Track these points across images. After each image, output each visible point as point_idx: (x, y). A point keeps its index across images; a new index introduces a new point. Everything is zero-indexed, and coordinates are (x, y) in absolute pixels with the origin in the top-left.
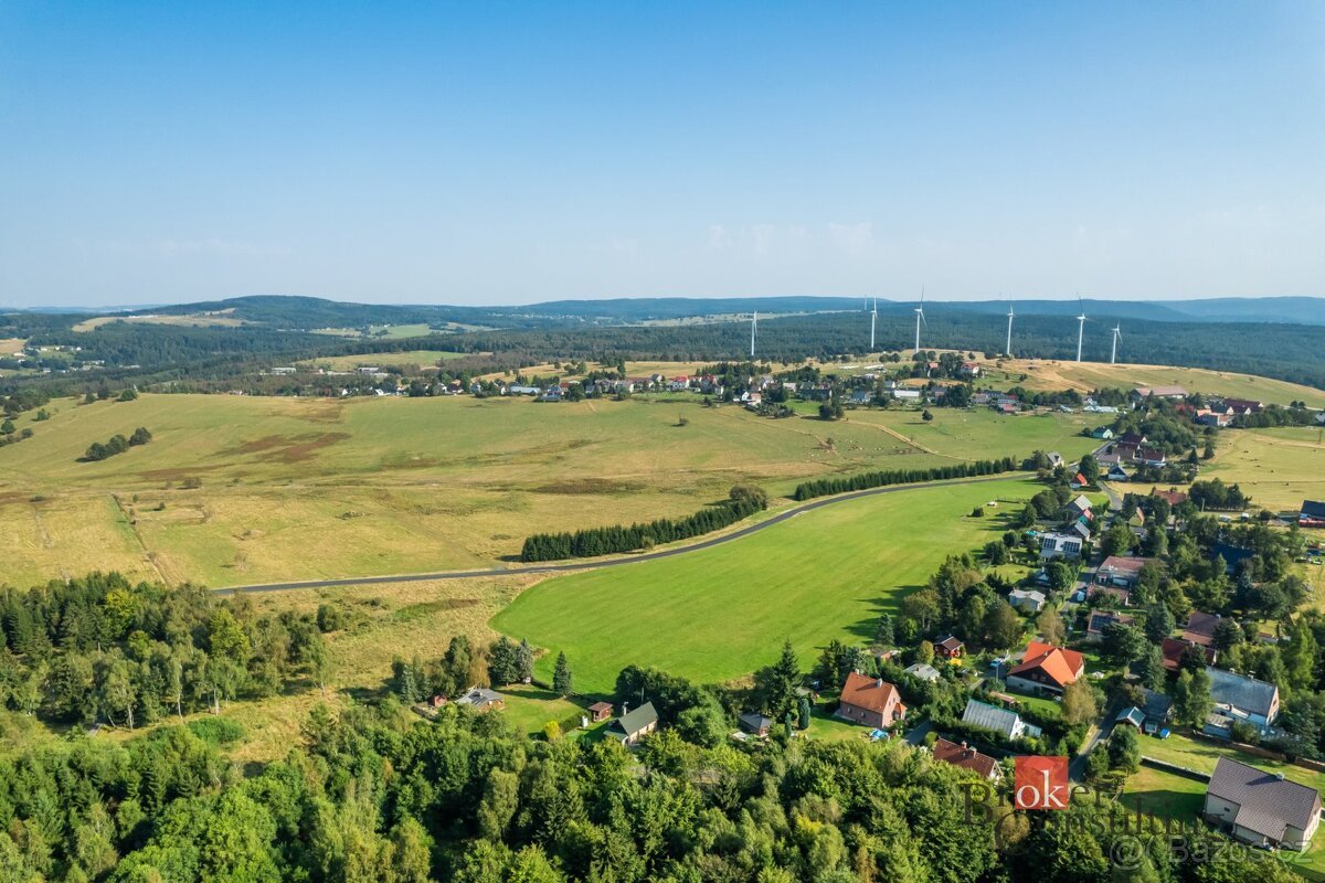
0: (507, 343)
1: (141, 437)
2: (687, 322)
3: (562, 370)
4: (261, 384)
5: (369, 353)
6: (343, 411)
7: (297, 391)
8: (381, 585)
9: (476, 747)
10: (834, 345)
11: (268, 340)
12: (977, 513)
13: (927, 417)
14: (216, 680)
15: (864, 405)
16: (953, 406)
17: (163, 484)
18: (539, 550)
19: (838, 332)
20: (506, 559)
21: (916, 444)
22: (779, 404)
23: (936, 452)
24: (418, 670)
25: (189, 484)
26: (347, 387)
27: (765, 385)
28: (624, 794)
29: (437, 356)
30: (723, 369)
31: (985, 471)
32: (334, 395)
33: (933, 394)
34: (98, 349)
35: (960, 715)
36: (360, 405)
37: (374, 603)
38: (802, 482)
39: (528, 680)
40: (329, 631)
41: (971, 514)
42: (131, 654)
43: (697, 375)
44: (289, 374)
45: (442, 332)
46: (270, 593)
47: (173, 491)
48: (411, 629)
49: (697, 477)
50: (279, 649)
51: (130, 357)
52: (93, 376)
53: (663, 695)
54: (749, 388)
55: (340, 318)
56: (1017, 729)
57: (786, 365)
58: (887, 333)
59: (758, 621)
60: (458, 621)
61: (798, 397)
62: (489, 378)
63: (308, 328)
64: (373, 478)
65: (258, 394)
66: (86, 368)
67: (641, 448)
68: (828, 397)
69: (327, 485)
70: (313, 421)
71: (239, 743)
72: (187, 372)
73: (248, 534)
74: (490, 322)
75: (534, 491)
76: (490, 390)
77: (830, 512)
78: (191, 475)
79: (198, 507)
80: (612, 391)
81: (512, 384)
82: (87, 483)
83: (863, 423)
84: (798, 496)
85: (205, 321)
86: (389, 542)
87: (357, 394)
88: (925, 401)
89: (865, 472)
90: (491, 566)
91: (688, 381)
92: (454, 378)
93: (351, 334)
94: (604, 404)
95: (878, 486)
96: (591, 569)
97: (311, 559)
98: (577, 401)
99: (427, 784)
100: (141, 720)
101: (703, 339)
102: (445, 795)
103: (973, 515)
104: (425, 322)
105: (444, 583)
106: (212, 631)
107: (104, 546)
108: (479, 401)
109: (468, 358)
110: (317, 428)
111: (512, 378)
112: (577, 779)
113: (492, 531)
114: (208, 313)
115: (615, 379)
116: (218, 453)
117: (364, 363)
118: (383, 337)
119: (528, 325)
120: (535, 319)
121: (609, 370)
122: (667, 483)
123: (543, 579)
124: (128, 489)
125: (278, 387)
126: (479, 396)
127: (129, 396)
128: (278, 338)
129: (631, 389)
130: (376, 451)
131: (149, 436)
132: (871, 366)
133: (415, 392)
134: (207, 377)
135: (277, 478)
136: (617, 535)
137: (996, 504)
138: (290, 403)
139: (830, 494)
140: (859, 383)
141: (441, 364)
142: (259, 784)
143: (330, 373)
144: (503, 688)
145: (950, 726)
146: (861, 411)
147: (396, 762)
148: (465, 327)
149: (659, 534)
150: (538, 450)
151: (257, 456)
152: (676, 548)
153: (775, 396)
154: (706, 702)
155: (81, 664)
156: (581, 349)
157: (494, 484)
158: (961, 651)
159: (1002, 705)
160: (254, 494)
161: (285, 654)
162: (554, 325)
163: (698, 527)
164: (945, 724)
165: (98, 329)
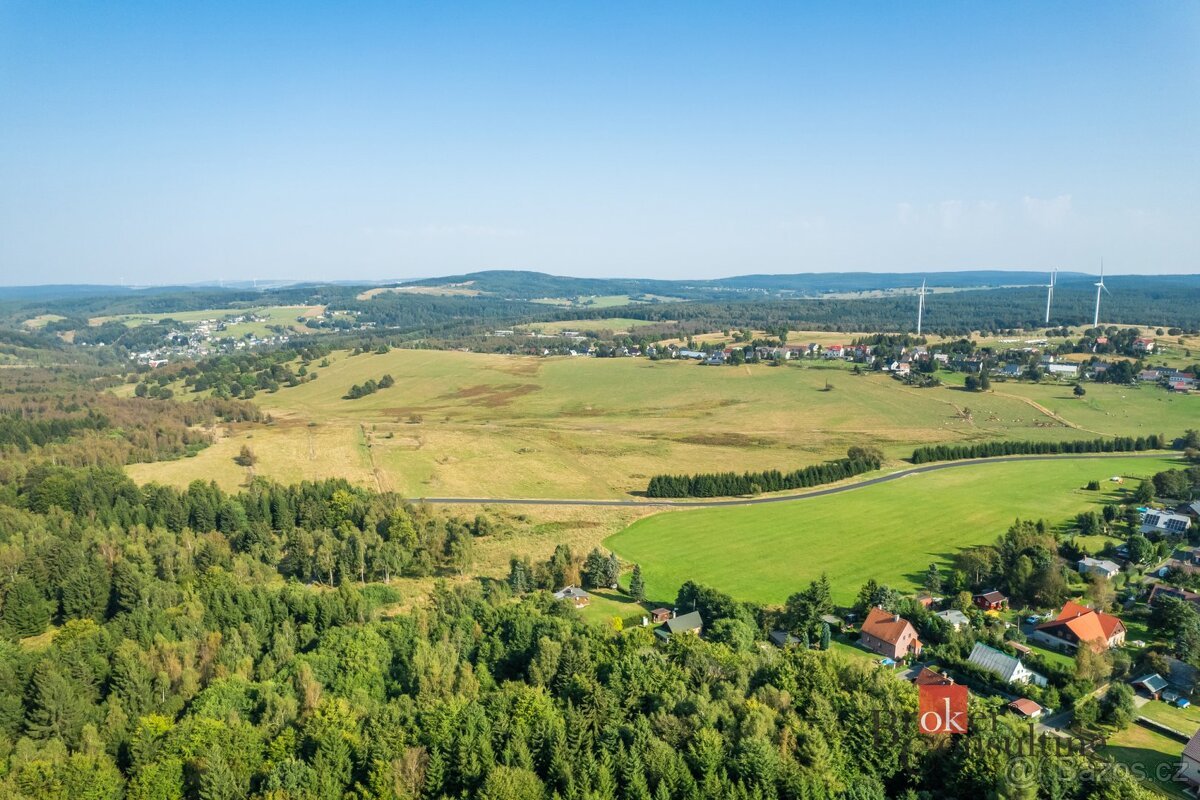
0: (691, 313)
1: (387, 382)
2: (866, 295)
3: (730, 337)
4: (485, 343)
5: (573, 319)
6: (540, 367)
7: (510, 350)
8: (531, 505)
9: (540, 621)
10: (1007, 318)
11: (497, 308)
12: (1093, 486)
13: (1079, 392)
14: (387, 559)
15: (1015, 378)
16: (1114, 381)
17: (395, 419)
18: (661, 487)
19: (1017, 306)
20: (635, 493)
21: (1059, 417)
22: (927, 374)
23: (1079, 427)
24: (527, 567)
25: (414, 420)
26: (550, 347)
27: (917, 356)
28: (626, 664)
29: (629, 323)
30: (879, 340)
31: (1124, 448)
32: (537, 354)
33: (1093, 370)
34: (372, 313)
35: (965, 655)
36: (554, 363)
37: (521, 518)
38: (920, 447)
39: (615, 586)
40: (481, 536)
41: (1085, 487)
42: (338, 535)
43: (853, 344)
44: (508, 337)
45: (639, 302)
46: (449, 505)
47: (402, 424)
48: (541, 540)
49: (827, 437)
50: (437, 543)
51: (393, 320)
52: (367, 334)
53: (709, 607)
54: (900, 358)
55: (556, 290)
56: (1020, 674)
57: (944, 338)
58: (1071, 308)
59: (828, 562)
60: (579, 538)
61: (948, 368)
62: (663, 344)
63: (529, 298)
64: (550, 422)
65: (480, 351)
66: (363, 328)
67: (784, 409)
68: (978, 370)
69: (515, 426)
70: (515, 374)
71: (396, 605)
72: (431, 332)
73: (445, 460)
74: (682, 294)
75: (678, 441)
76: (663, 353)
77: (941, 476)
78: (416, 413)
79: (416, 437)
80: (769, 357)
81: (684, 349)
82: (346, 415)
83: (1009, 396)
84: (915, 459)
85: (450, 291)
86: (547, 474)
87: (555, 354)
88: (1082, 377)
89: (988, 441)
90: (621, 498)
91: (842, 350)
92: (635, 343)
93: (563, 303)
94: (762, 369)
95: (1000, 455)
96: (701, 507)
97: (486, 482)
98: (737, 365)
99: (501, 644)
100: (337, 582)
101: (875, 311)
102: (513, 654)
103: (1088, 489)
104: (626, 293)
105: (579, 508)
106: (391, 524)
107: (347, 461)
108: (653, 362)
109: (656, 326)
110: (517, 380)
111: (685, 344)
112: (604, 653)
113: (632, 471)
114: (453, 285)
115: (774, 347)
116: (439, 397)
117: (568, 328)
118: (589, 306)
119: (715, 297)
120: (723, 292)
121: (771, 339)
122: (798, 440)
123: (658, 512)
124: (372, 421)
125: (496, 347)
126: (653, 358)
127: (384, 350)
128: (504, 306)
129: (788, 355)
130: (558, 401)
131: (393, 381)
132: (1033, 341)
133: (601, 354)
134: (445, 336)
135: (478, 419)
136: (730, 481)
137: (1120, 480)
138: (502, 360)
139: (949, 459)
140: (1014, 356)
141: (632, 331)
142: (385, 626)
143: (539, 336)
144: (594, 590)
145: (952, 662)
146: (1010, 384)
147: (486, 626)
148: (659, 298)
149: (768, 482)
150: (692, 406)
151: (468, 401)
152: (782, 496)
153: (925, 367)
154: (740, 616)
155: (306, 537)
156: (756, 319)
157: (648, 433)
158: (1002, 604)
159: (1015, 653)
160: (459, 430)
161: (442, 548)
162: (739, 297)
163: (806, 480)
164: (947, 660)
165: (374, 297)
